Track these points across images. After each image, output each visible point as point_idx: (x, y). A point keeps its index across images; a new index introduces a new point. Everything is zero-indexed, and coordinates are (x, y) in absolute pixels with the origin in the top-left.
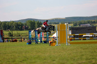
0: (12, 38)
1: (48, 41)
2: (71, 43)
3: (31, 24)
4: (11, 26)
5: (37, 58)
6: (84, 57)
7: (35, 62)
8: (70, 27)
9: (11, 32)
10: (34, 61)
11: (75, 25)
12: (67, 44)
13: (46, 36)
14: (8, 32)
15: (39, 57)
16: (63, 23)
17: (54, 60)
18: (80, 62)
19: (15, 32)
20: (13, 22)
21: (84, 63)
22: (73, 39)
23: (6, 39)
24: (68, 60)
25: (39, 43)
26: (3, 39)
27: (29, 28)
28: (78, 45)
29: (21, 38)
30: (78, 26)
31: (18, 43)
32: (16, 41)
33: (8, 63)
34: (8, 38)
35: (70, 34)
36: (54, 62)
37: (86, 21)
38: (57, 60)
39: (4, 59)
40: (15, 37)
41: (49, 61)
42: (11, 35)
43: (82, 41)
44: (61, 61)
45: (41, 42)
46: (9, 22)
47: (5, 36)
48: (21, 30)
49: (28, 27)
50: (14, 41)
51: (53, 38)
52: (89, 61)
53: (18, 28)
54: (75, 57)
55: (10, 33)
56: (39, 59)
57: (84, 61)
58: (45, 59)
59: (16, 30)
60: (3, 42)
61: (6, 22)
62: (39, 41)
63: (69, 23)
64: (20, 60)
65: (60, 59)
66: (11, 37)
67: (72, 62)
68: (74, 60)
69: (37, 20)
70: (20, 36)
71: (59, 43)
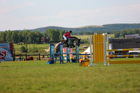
0: (26, 55)
1: (78, 60)
2: (111, 63)
3: (53, 34)
4: (24, 38)
5: (62, 84)
6: (130, 83)
7: (59, 90)
8: (109, 39)
9: (24, 46)
10: (58, 88)
11: (118, 35)
12: (106, 64)
13: (74, 52)
14: (20, 46)
15: (64, 83)
16: (100, 33)
17: (87, 88)
18: (124, 90)
19: (30, 46)
20: (28, 31)
21: (131, 91)
22: (114, 56)
23: (18, 56)
24: (107, 87)
25: (65, 62)
26: (14, 56)
27: (51, 40)
28: (121, 66)
29: (39, 55)
30: (121, 38)
31: (35, 62)
32: (32, 59)
33: (21, 90)
34: (20, 55)
35: (110, 49)
36: (87, 90)
37: (133, 30)
38: (91, 87)
39: (15, 85)
40: (31, 53)
41: (79, 89)
42: (25, 50)
43: (127, 59)
44: (97, 89)
45: (68, 60)
46: (21, 32)
47: (17, 52)
48: (40, 42)
49: (49, 39)
50: (29, 59)
51: (86, 54)
52: (138, 88)
53: (35, 41)
54: (117, 83)
55: (24, 48)
56: (66, 86)
57: (130, 89)
58: (74, 86)
59: (32, 43)
60: (14, 60)
61: (18, 32)
62: (66, 58)
63: (108, 33)
64: (38, 87)
65: (95, 86)
66: (24, 54)
67: (113, 90)
68: (116, 87)
69: (61, 28)
70: (37, 51)
71: (93, 62)
